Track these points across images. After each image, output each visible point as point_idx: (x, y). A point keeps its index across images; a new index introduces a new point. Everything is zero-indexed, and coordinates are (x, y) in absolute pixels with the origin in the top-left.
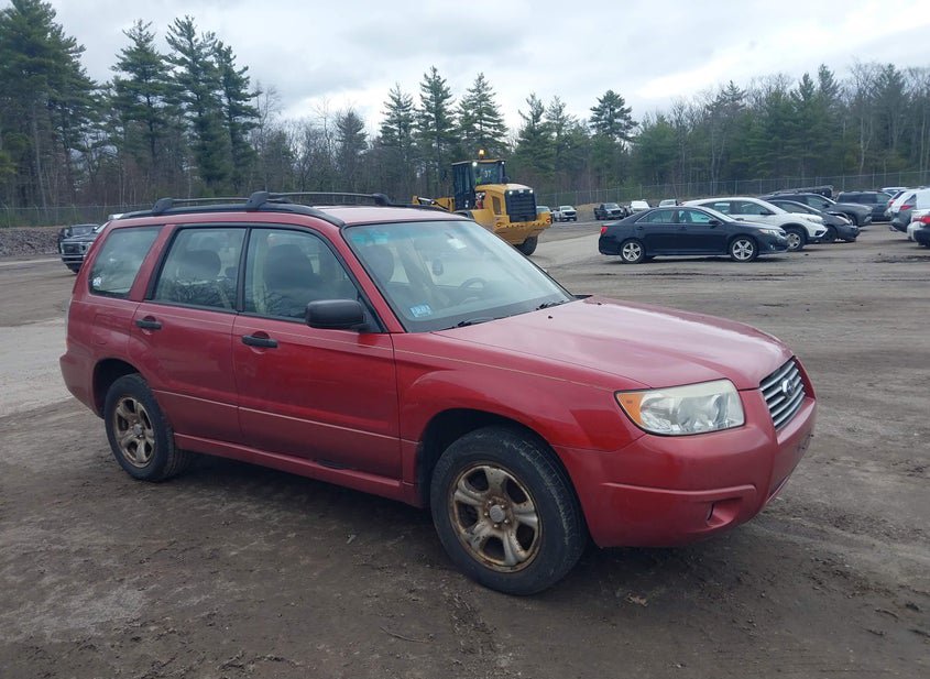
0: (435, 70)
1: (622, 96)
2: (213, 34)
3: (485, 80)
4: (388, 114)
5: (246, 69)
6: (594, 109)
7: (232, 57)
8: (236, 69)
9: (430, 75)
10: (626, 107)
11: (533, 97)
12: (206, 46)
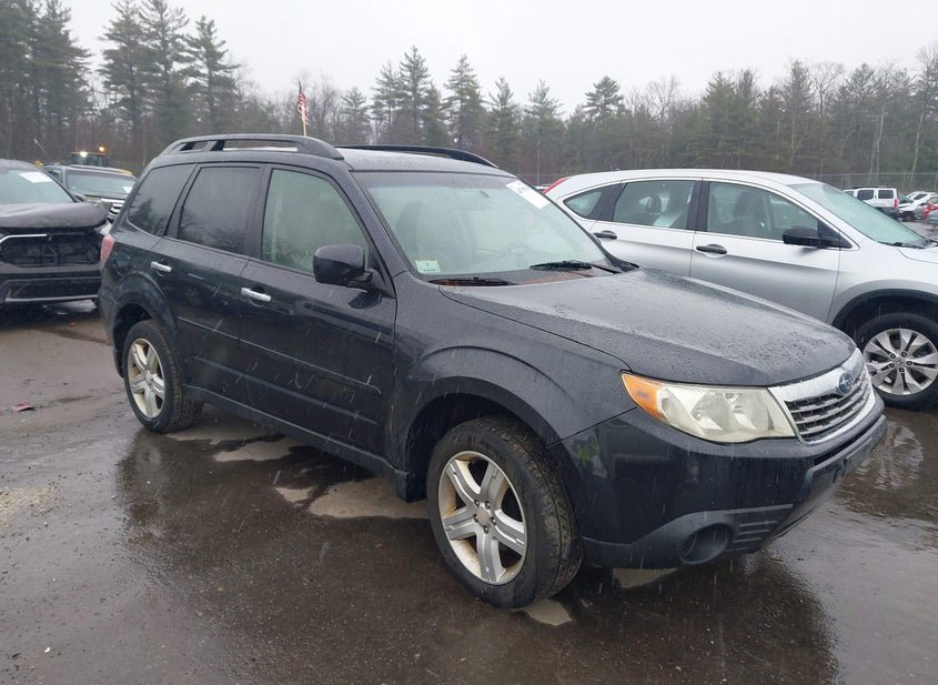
0: (415, 50)
1: (618, 84)
2: (182, 10)
3: (467, 61)
4: (378, 90)
5: (224, 42)
6: (590, 95)
7: (212, 30)
8: (215, 42)
9: (411, 56)
10: (619, 94)
11: (502, 80)
12: (173, 20)
